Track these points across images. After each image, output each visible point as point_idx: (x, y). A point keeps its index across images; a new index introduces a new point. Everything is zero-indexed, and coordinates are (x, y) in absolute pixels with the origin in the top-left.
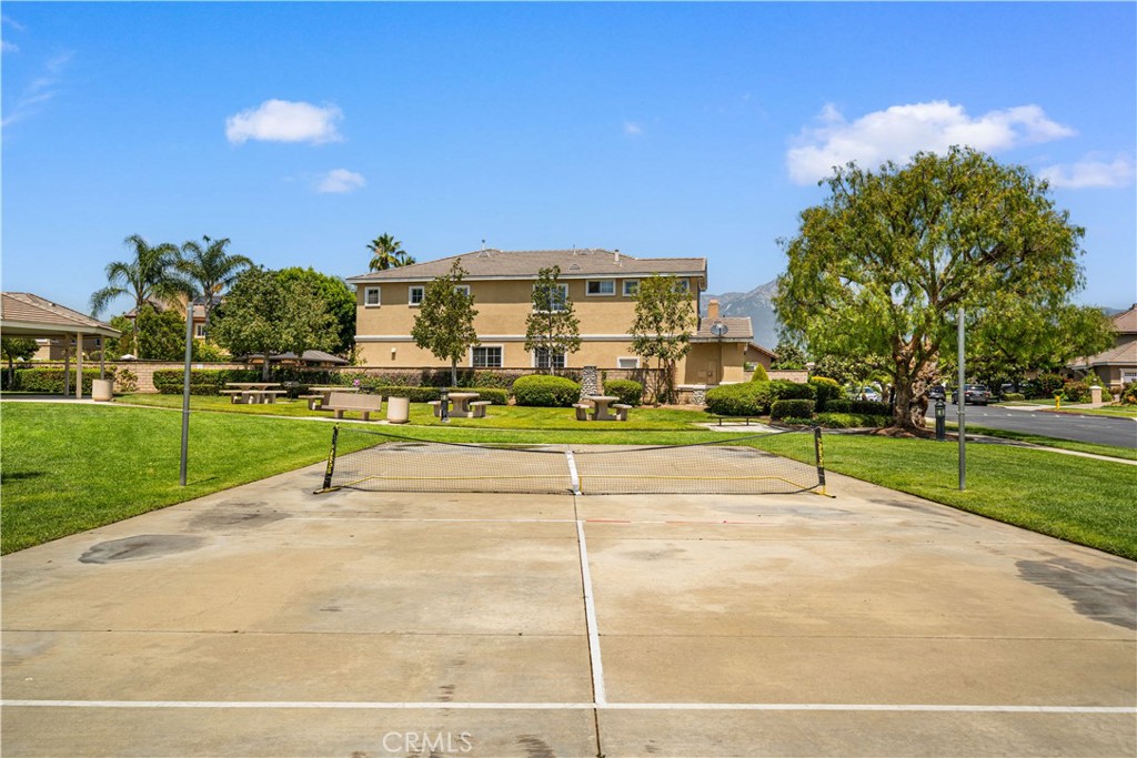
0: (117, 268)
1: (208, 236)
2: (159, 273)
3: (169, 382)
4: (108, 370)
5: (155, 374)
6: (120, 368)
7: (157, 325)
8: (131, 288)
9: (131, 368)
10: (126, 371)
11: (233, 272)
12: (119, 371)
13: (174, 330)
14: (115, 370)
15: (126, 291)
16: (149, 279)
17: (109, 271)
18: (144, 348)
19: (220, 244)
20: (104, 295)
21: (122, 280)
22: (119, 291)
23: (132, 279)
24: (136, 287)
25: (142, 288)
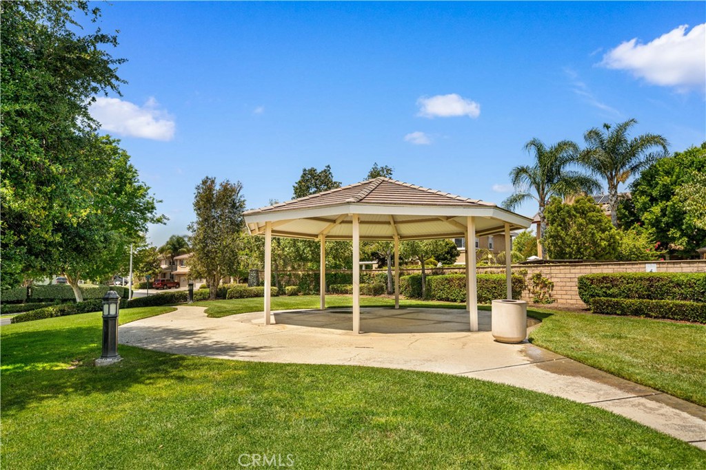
0: (520, 172)
1: (608, 123)
2: (558, 172)
3: (607, 295)
4: (516, 275)
5: (581, 280)
6: (532, 272)
7: (570, 216)
8: (534, 192)
9: (544, 271)
10: (538, 276)
11: (641, 157)
12: (530, 276)
13: (591, 221)
14: (525, 274)
15: (529, 195)
16: (550, 180)
17: (513, 176)
18: (555, 245)
19: (623, 128)
20: (511, 202)
21: (525, 186)
22: (523, 196)
23: (534, 182)
24: (538, 190)
25: (543, 189)
